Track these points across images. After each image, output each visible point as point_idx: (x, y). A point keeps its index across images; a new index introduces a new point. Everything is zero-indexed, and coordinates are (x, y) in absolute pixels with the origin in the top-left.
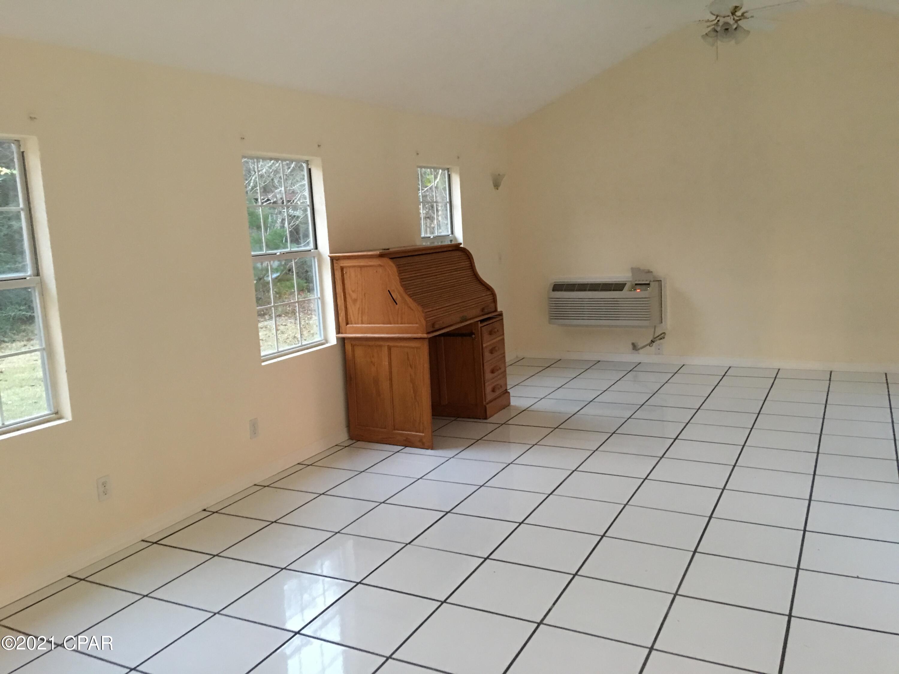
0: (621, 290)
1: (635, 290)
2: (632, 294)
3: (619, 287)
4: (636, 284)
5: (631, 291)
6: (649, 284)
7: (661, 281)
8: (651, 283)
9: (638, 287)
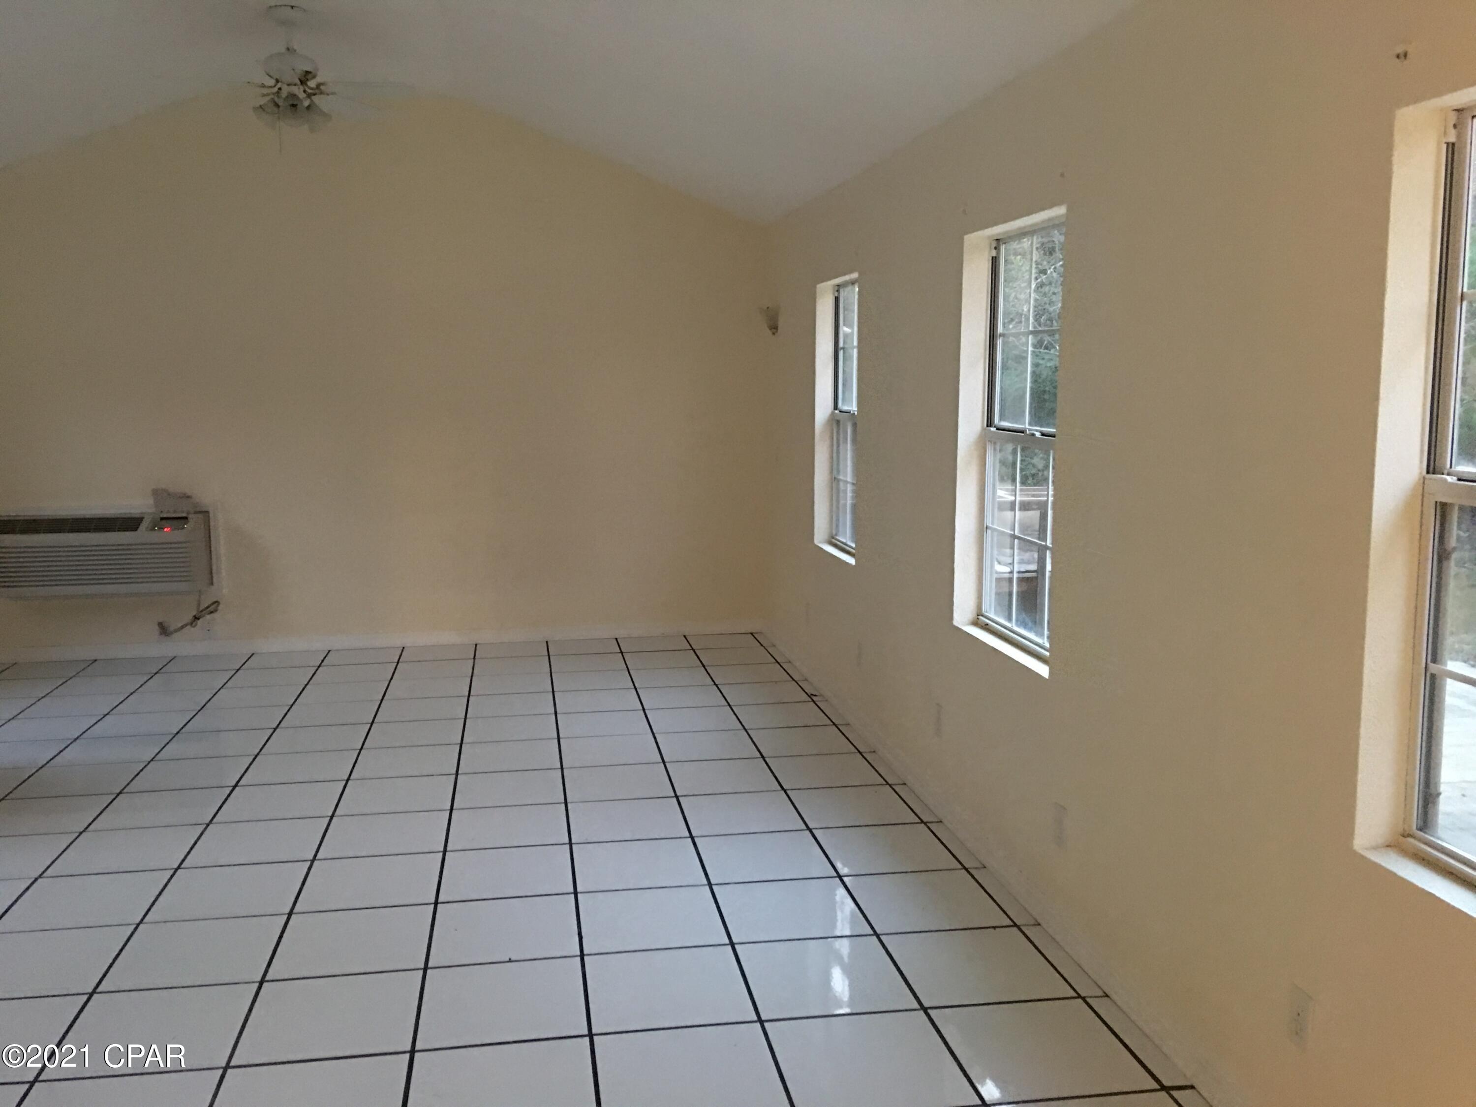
0: (136, 529)
1: (161, 528)
2: (156, 537)
3: (130, 523)
4: (162, 519)
5: (153, 529)
6: (186, 518)
7: (208, 512)
8: (190, 516)
9: (164, 522)
